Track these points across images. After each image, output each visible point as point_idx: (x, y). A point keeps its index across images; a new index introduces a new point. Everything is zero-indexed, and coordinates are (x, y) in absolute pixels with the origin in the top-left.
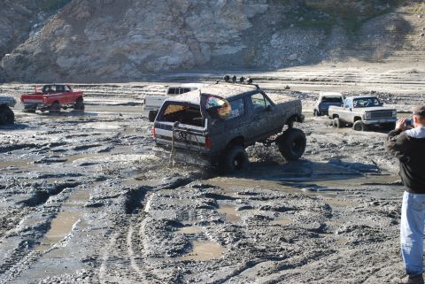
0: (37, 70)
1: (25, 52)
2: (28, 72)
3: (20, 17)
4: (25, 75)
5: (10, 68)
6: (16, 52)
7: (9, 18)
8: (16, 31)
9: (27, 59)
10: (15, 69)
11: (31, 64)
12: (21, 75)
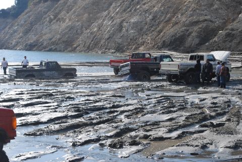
0: (239, 42)
1: (232, 30)
2: (233, 44)
3: (234, 3)
4: (231, 46)
5: (221, 41)
6: (226, 30)
7: (227, 5)
8: (230, 14)
9: (234, 35)
10: (225, 42)
11: (235, 38)
12: (228, 46)
